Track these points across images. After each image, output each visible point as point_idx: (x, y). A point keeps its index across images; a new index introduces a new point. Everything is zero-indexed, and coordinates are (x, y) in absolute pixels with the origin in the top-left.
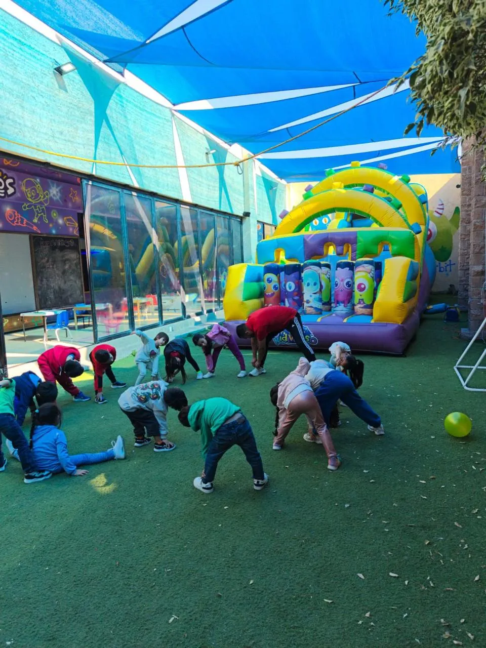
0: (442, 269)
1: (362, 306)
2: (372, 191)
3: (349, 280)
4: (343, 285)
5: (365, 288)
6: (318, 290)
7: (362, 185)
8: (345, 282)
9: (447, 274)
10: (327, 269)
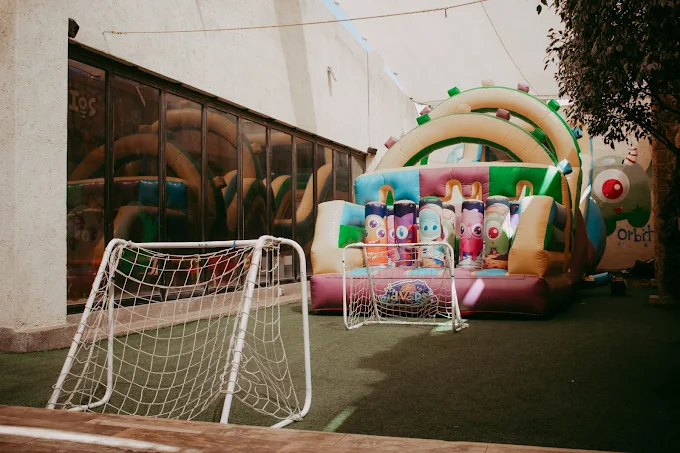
0: (638, 238)
1: (494, 257)
2: (507, 118)
3: (479, 225)
4: (470, 231)
5: (497, 234)
6: (439, 235)
7: (494, 110)
8: (473, 228)
9: (646, 245)
10: (451, 212)
